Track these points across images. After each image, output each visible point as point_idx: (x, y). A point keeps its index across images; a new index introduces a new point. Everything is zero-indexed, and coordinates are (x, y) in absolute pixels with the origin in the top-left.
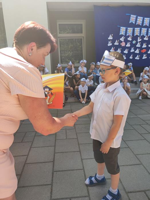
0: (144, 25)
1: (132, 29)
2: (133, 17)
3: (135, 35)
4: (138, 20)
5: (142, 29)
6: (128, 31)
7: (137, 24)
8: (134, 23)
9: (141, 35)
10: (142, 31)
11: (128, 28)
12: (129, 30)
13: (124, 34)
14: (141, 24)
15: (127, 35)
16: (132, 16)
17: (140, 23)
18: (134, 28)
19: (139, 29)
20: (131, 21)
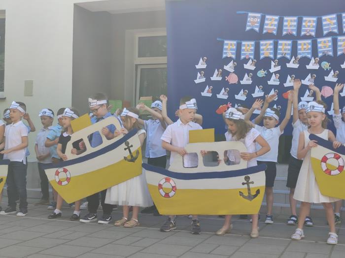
0: (284, 33)
1: (253, 43)
2: (255, 17)
3: (262, 57)
4: (266, 22)
5: (280, 42)
6: (243, 48)
7: (265, 31)
8: (257, 29)
9: (279, 56)
10: (279, 47)
11: (243, 43)
12: (244, 45)
13: (234, 56)
14: (275, 32)
15: (242, 57)
16: (250, 14)
17: (273, 29)
18: (257, 41)
19: (271, 42)
20: (249, 26)
